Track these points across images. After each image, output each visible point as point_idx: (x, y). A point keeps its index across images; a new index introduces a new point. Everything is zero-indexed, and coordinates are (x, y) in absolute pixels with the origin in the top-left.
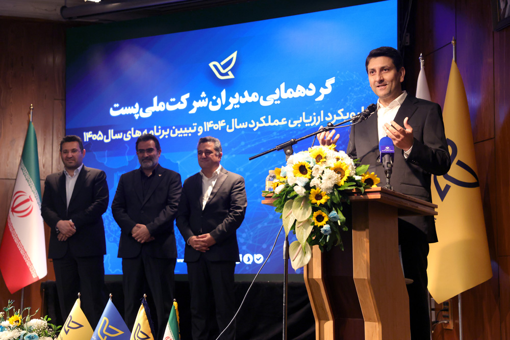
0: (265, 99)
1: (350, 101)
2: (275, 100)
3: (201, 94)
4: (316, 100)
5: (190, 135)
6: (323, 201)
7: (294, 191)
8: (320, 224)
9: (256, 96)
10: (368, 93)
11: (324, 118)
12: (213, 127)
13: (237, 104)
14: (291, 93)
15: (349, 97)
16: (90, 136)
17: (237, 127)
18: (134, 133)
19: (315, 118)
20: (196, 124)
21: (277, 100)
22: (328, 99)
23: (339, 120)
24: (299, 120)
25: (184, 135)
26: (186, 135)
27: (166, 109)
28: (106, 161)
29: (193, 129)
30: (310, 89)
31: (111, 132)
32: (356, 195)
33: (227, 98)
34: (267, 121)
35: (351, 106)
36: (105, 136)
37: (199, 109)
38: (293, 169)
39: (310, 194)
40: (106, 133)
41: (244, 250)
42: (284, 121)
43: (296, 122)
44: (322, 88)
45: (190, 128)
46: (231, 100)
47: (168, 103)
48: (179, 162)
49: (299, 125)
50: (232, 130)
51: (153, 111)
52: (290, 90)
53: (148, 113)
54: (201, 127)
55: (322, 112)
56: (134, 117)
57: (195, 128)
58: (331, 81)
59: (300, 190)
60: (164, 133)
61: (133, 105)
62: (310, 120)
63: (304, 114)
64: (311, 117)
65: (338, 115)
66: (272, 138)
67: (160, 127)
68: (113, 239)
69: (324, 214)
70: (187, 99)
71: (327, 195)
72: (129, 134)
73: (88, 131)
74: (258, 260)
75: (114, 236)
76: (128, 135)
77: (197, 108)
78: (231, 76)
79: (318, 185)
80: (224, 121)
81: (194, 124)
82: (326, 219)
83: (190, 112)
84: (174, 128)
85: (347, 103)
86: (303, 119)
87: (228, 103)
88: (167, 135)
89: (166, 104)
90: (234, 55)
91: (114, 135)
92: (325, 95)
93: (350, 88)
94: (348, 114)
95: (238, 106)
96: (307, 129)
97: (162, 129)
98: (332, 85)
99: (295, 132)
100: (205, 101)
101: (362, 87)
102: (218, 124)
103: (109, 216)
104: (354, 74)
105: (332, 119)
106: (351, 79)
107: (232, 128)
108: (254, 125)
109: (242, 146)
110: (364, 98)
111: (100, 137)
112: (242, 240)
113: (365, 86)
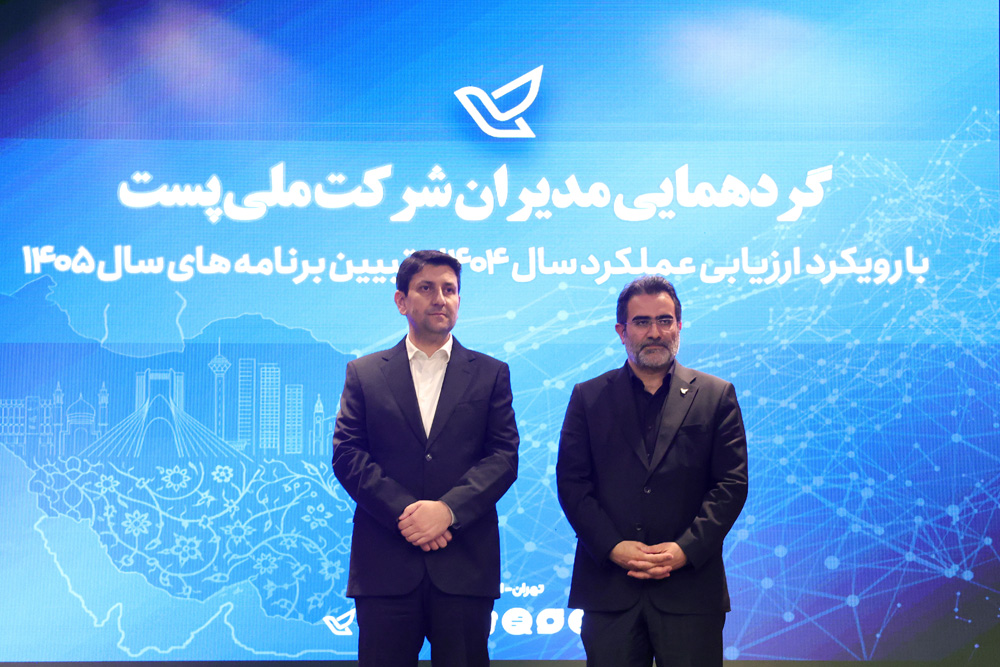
0: (629, 203)
1: (874, 230)
2: (659, 209)
3: (428, 169)
4: (780, 218)
9: (602, 193)
10: (924, 214)
11: (803, 267)
12: (469, 264)
13: (543, 209)
14: (708, 193)
15: (871, 221)
16: (47, 259)
17: (546, 271)
18: (206, 262)
19: (776, 265)
21: (667, 209)
22: (814, 220)
23: (843, 276)
24: (732, 265)
25: (376, 280)
26: (383, 280)
27: (313, 202)
28: (106, 337)
30: (762, 190)
31: (122, 253)
33: (514, 192)
34: (635, 260)
35: (877, 241)
36: (102, 264)
37: (423, 212)
40: (103, 255)
42: (687, 265)
43: (721, 272)
44: (795, 190)
46: (525, 195)
47: (319, 187)
49: (732, 280)
50: (531, 276)
51: (272, 204)
52: (704, 186)
53: (254, 208)
55: (797, 251)
56: (205, 218)
58: (826, 173)
60: (308, 269)
61: (202, 180)
62: (764, 269)
63: (745, 251)
65: (841, 262)
67: (293, 252)
68: (132, 562)
70: (385, 182)
72: (189, 263)
73: (38, 243)
75: (136, 551)
76: (183, 266)
77: (418, 209)
78: (524, 131)
80: (503, 250)
83: (395, 218)
84: (341, 256)
85: (865, 236)
86: (742, 264)
87: (514, 204)
88: (319, 275)
89: (312, 185)
90: (534, 77)
91: (134, 262)
93: (874, 199)
94: (869, 261)
95: (548, 215)
96: (755, 292)
97: (300, 258)
98: (824, 185)
99: (719, 296)
100: (442, 191)
101: (906, 198)
102: (485, 257)
103: (120, 495)
104: (884, 163)
105: (825, 272)
106: (877, 176)
107: (528, 272)
108: (596, 269)
109: (560, 322)
110: (913, 227)
111: (83, 264)
112: (563, 572)
113: (916, 197)
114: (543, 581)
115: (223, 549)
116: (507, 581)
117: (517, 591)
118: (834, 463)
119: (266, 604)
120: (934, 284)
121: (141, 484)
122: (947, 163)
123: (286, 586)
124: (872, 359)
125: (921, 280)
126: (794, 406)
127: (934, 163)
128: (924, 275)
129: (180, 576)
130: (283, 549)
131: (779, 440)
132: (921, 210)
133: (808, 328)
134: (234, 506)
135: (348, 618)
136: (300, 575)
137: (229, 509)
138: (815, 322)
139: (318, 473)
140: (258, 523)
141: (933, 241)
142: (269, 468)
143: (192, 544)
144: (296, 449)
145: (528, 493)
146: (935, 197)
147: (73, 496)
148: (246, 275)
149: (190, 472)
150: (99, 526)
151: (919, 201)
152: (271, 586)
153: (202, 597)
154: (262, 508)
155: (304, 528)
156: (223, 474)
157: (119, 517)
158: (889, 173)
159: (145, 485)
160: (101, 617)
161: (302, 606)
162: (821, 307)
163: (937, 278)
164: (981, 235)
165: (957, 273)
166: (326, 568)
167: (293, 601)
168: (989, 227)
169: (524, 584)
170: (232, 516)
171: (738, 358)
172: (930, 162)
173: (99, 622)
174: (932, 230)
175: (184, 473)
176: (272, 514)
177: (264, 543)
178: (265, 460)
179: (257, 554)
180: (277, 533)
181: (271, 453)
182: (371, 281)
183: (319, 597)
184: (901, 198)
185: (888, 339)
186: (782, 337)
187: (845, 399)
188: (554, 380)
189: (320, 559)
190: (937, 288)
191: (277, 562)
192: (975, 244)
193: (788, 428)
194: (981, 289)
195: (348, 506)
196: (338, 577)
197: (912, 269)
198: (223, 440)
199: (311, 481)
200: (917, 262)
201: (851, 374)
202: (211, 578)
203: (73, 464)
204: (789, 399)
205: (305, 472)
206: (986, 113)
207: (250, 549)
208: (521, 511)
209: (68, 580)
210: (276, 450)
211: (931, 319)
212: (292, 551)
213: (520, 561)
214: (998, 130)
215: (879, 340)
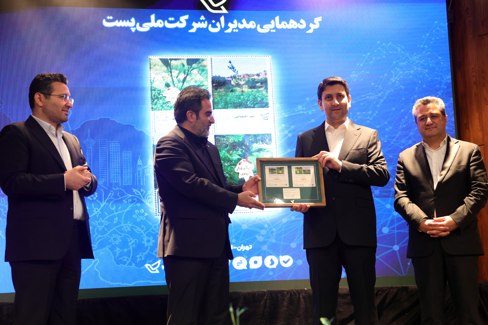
1: (395, 77)
10: (417, 69)
15: (393, 72)
22: (368, 72)
35: (397, 82)
41: (265, 251)
85: (391, 79)
93: (394, 62)
101: (409, 62)
104: (398, 46)
106: (395, 52)
110: (412, 75)
112: (260, 239)
113: (413, 62)
114: (251, 243)
116: (234, 244)
117: (239, 249)
119: (116, 259)
122: (426, 46)
123: (126, 250)
124: (398, 135)
127: (420, 47)
130: (123, 232)
132: (416, 68)
133: (368, 122)
134: (98, 211)
135: (157, 264)
136: (132, 244)
137: (96, 213)
138: (371, 119)
139: (140, 194)
140: (111, 219)
141: (422, 82)
142: (116, 192)
144: (129, 182)
146: (421, 62)
151: (415, 64)
152: (118, 250)
154: (113, 212)
155: (134, 221)
158: (400, 51)
161: (134, 259)
162: (373, 112)
164: (442, 79)
166: (145, 240)
167: (129, 257)
168: (446, 75)
169: (242, 245)
170: (97, 216)
172: (418, 46)
174: (421, 76)
176: (117, 214)
177: (114, 229)
178: (113, 188)
179: (110, 235)
180: (121, 223)
181: (117, 185)
183: (142, 254)
184: (406, 62)
185: (404, 126)
187: (387, 154)
189: (142, 236)
191: (121, 239)
192: (440, 83)
196: (152, 245)
199: (137, 198)
205: (133, 194)
206: (442, 24)
207: (107, 232)
210: (119, 183)
212: (128, 232)
213: (240, 234)
214: (447, 31)
215: (400, 126)
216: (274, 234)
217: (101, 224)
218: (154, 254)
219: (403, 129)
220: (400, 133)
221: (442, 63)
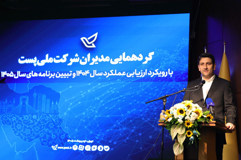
0: (113, 61)
1: (162, 65)
2: (119, 62)
3: (75, 55)
4: (143, 63)
5: (68, 77)
6: (190, 126)
7: (177, 121)
8: (189, 136)
9: (108, 59)
11: (147, 73)
12: (82, 74)
13: (96, 62)
14: (129, 58)
15: (161, 63)
16: (5, 74)
17: (97, 75)
18: (33, 74)
19: (142, 73)
20: (72, 71)
21: (120, 62)
22: (150, 63)
23: (155, 75)
24: (133, 73)
25: (64, 77)
26: (66, 77)
27: (53, 62)
28: (15, 89)
29: (69, 74)
30: (140, 57)
31: (19, 73)
32: (204, 124)
33: (91, 59)
34: (114, 72)
35: (163, 68)
36: (15, 75)
37: (74, 63)
38: (177, 111)
39: (185, 122)
40: (15, 73)
41: (98, 144)
42: (124, 73)
43: (131, 75)
44: (146, 57)
45: (68, 74)
46: (93, 59)
47: (55, 59)
48: (60, 92)
49: (133, 76)
50: (94, 76)
51: (46, 62)
52: (128, 57)
53: (43, 63)
54: (74, 73)
55: (146, 70)
56: (34, 65)
57: (71, 73)
58: (152, 53)
59: (180, 121)
60: (52, 75)
61: (33, 58)
62: (139, 74)
63: (136, 70)
64: (140, 72)
65: (155, 72)
66: (116, 82)
67: (49, 72)
68: (18, 134)
69: (191, 132)
70: (67, 57)
71: (192, 123)
72: (30, 74)
73: (4, 71)
74: (106, 149)
75: (19, 132)
76: (29, 75)
77: (73, 63)
78: (94, 46)
79: (188, 119)
80: (88, 71)
81: (70, 72)
82: (192, 134)
83: (68, 65)
84: (58, 73)
85: (160, 66)
86: (135, 73)
87: (91, 61)
88: (54, 76)
89: (53, 59)
90: (96, 35)
91: (21, 74)
92: (148, 61)
93: (162, 59)
94: (161, 72)
95: (97, 63)
96: (137, 79)
97: (50, 73)
98: (152, 56)
99: (130, 80)
100: (78, 59)
101: (169, 58)
102: (85, 72)
103: (16, 121)
104: (165, 51)
105: (152, 74)
106: (163, 54)
107: (93, 75)
108: (106, 74)
109: (99, 86)
110: (170, 65)
111: (12, 75)
112: (97, 138)
113: (171, 58)
114: (93, 140)
115: (34, 132)
116: (86, 139)
117: (88, 142)
118: (152, 115)
119: (41, 143)
120: (174, 77)
121: (20, 119)
122: (178, 51)
123: (45, 140)
124: (161, 93)
125: (171, 76)
126: (144, 103)
127: (175, 51)
128: (172, 75)
129: (26, 137)
130: (45, 132)
131: (141, 110)
132: (172, 61)
133: (148, 86)
135: (56, 146)
136: (48, 138)
137: (35, 124)
138: (149, 85)
139: (52, 117)
140: (41, 127)
141: (174, 68)
142: (43, 116)
143: (29, 131)
144: (48, 112)
145: (91, 121)
146: (175, 58)
147: (8, 121)
148: (40, 77)
149: (29, 116)
150: (13, 127)
151: (172, 59)
152: (42, 140)
153: (30, 141)
154: (41, 124)
155: (49, 128)
156: (35, 117)
157: (16, 125)
158: (165, 53)
159: (21, 119)
160: (12, 145)
161: (48, 144)
162: (150, 82)
163: (175, 75)
164: (184, 66)
165: (179, 74)
166: (53, 136)
167: (46, 142)
168: (186, 64)
169: (89, 140)
170: (36, 125)
171: (133, 93)
172: (174, 50)
173: (12, 146)
174: (174, 65)
175: (28, 116)
176: (43, 125)
177: (42, 131)
178: (42, 114)
179: (40, 133)
180: (44, 129)
181: (44, 113)
182: (63, 77)
183: (51, 142)
184: (168, 58)
185: (164, 89)
186: (142, 89)
188: (97, 98)
189: (52, 134)
190: (174, 78)
191: (44, 135)
192: (183, 68)
193: (143, 108)
194: (184, 78)
195: (57, 124)
196: (55, 138)
197: (170, 74)
198: (35, 110)
199: (51, 118)
200: (171, 72)
201: (156, 96)
202: (32, 138)
203: (8, 115)
204: (143, 102)
205: (49, 116)
206: (186, 40)
208: (90, 125)
209: (7, 137)
211: (173, 84)
212: (46, 133)
213: (89, 136)
214: (188, 43)
215: (162, 89)
216: (103, 136)
217: (37, 128)
218: (55, 142)
219: (164, 90)
220: (162, 92)
221: (184, 58)
